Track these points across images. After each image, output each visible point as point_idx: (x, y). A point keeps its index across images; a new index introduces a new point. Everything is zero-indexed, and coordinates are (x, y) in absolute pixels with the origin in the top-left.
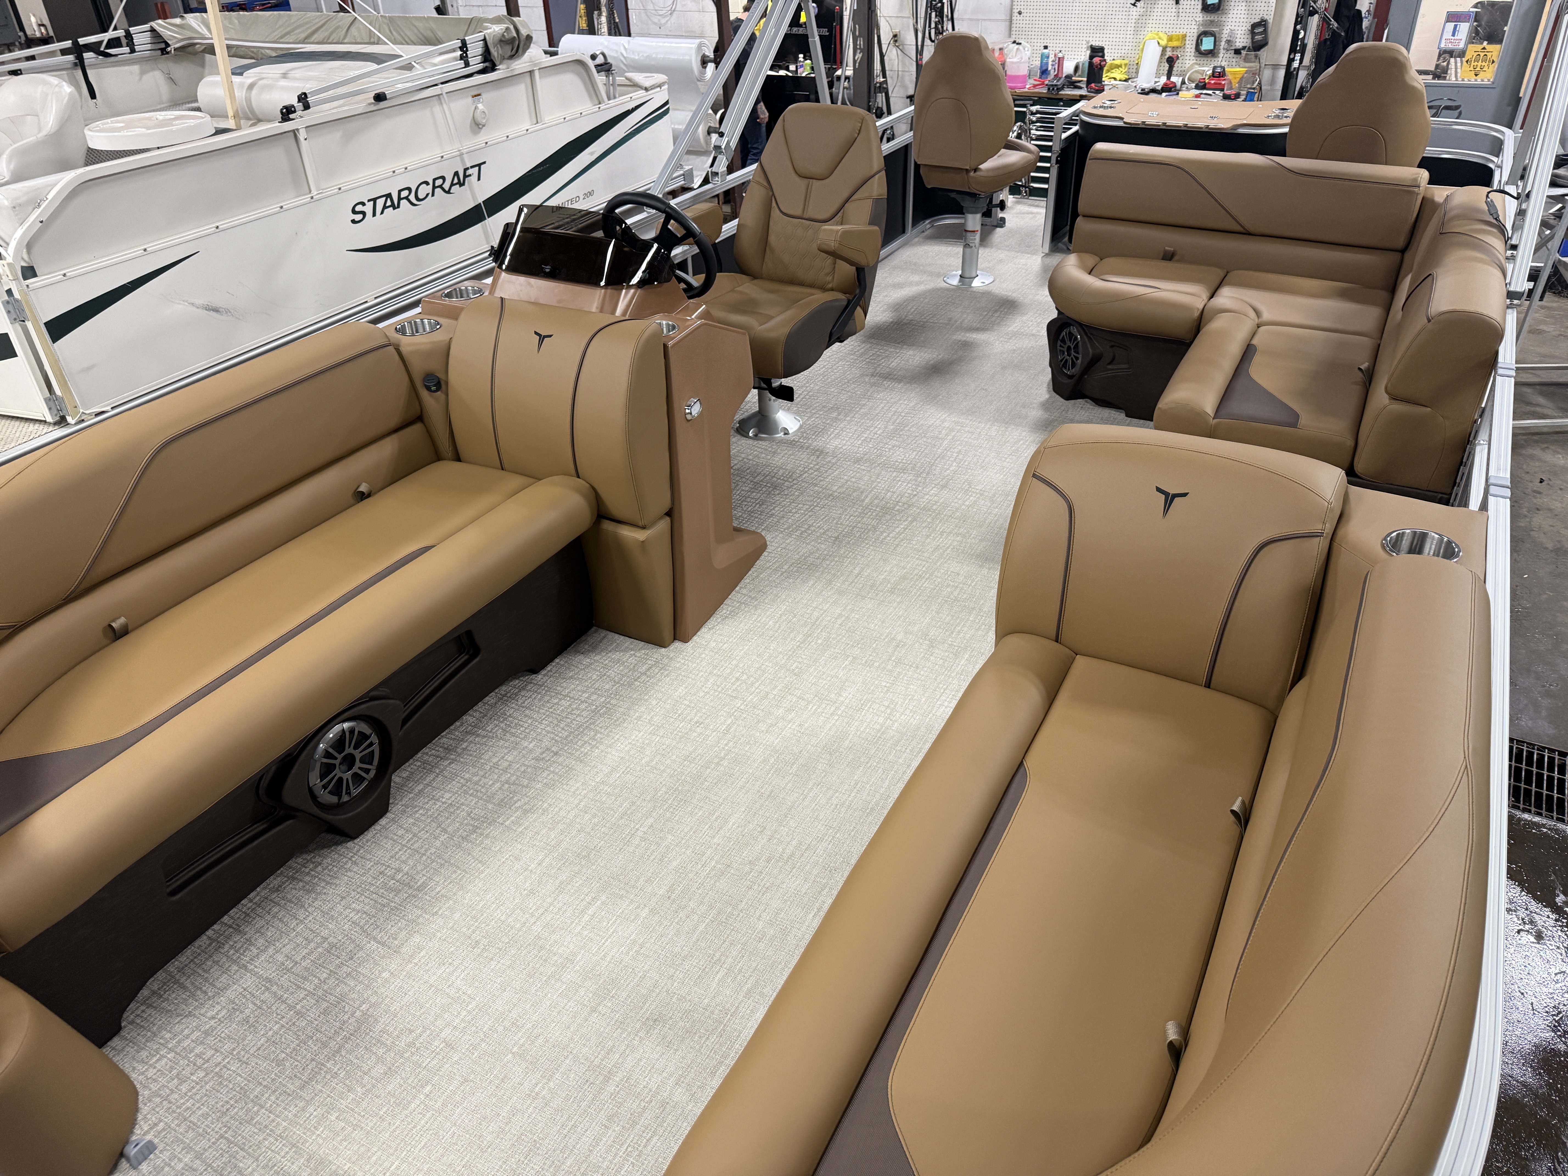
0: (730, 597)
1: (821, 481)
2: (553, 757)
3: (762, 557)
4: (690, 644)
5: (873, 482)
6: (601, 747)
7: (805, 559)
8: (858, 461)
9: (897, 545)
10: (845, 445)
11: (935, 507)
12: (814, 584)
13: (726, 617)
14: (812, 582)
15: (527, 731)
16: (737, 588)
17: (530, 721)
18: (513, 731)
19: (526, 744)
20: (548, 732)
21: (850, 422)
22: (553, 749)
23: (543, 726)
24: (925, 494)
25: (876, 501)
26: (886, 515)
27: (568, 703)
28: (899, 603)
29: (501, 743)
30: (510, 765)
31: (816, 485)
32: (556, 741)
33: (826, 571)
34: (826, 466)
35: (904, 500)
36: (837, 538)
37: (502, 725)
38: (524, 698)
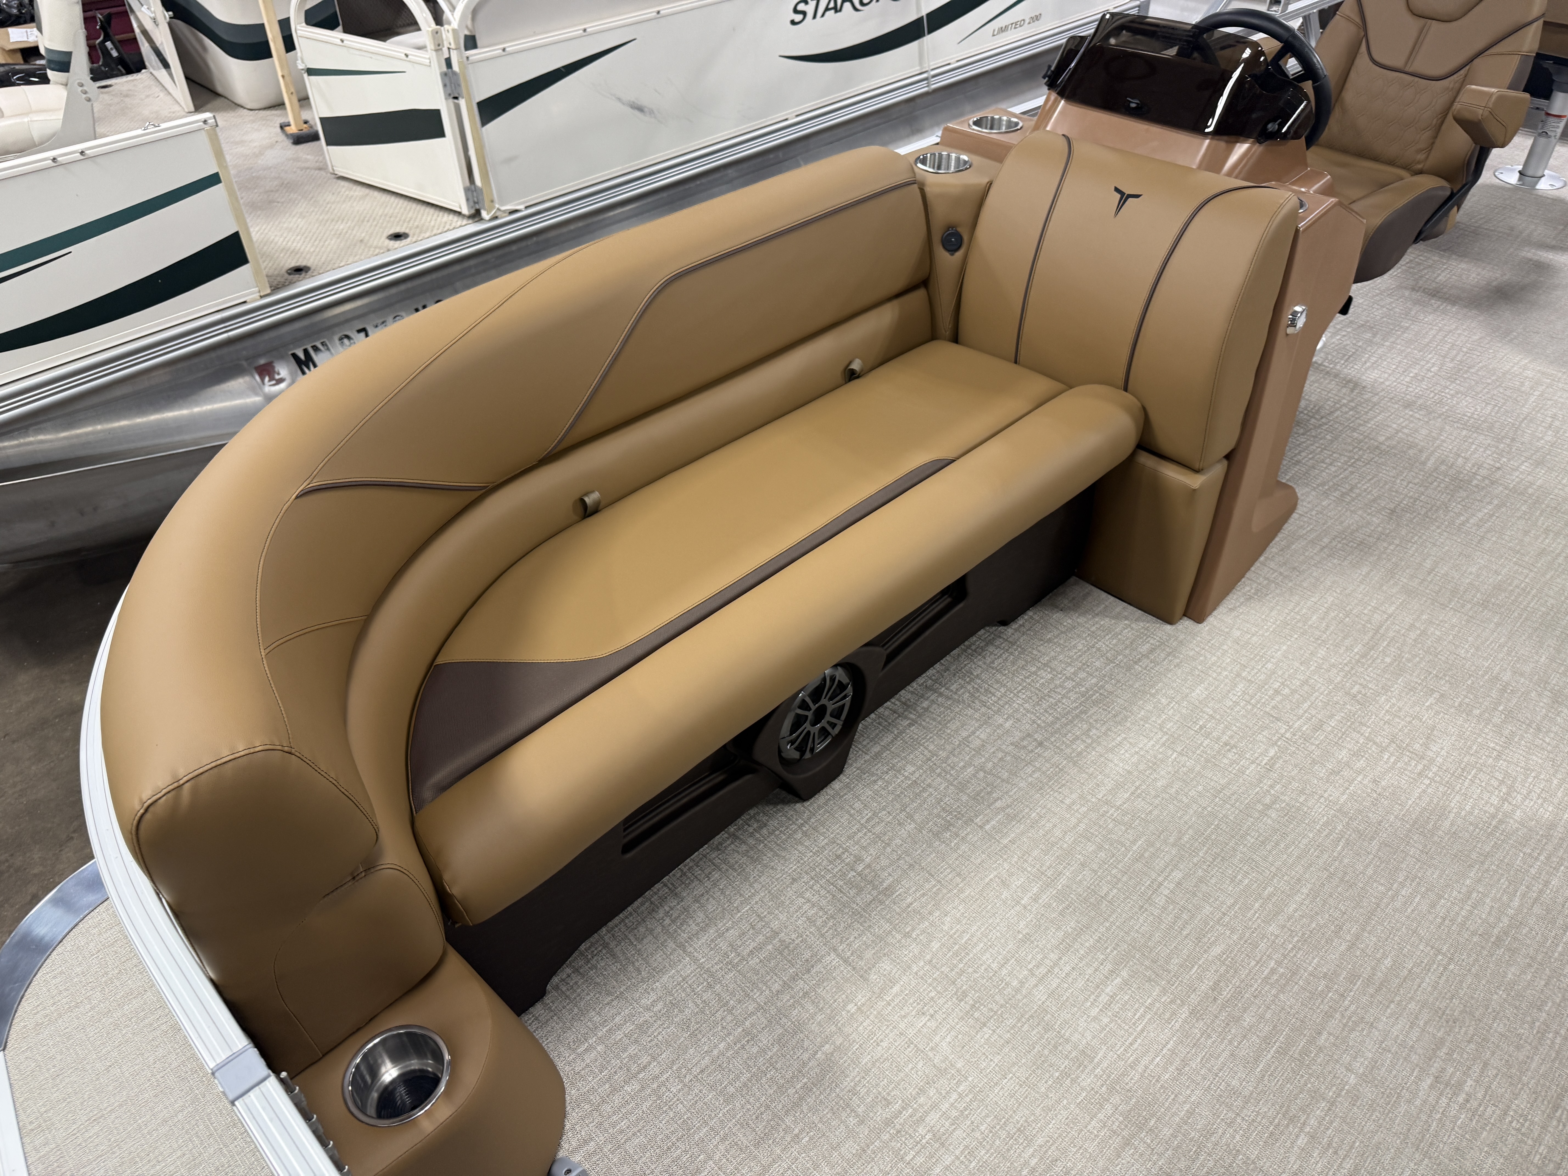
0: (1253, 569)
1: (1360, 425)
2: (1036, 748)
3: (1291, 520)
4: (1205, 627)
5: (1435, 439)
6: (1099, 749)
7: (1351, 534)
8: (1408, 405)
9: (1483, 538)
10: (1387, 379)
11: (1530, 491)
12: (1368, 573)
13: (1251, 598)
14: (1365, 570)
15: (1001, 703)
16: (1262, 559)
17: (1003, 690)
18: (984, 698)
19: (1001, 721)
20: (1028, 711)
21: (1390, 348)
22: (1036, 736)
23: (1020, 701)
24: (1513, 469)
25: (1443, 468)
26: (1461, 491)
27: (1050, 676)
28: (1498, 625)
29: (970, 712)
30: (983, 746)
31: (1354, 430)
32: (1039, 725)
33: (1384, 556)
34: (1364, 405)
35: (1483, 472)
36: (1393, 511)
37: (969, 687)
38: (992, 657)
